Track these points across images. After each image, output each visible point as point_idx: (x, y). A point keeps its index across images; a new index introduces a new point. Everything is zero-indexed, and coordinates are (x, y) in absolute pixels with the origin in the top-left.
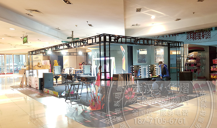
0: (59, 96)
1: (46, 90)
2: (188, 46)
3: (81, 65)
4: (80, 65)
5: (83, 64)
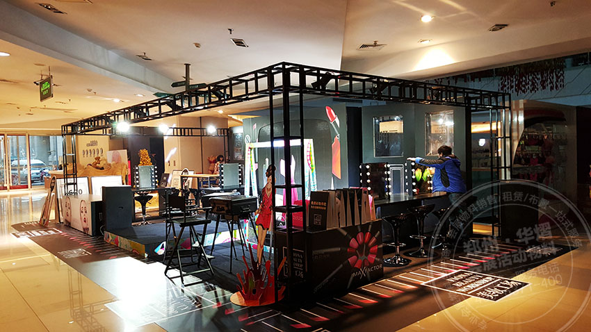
0: (146, 255)
1: (110, 238)
2: (522, 106)
3: (215, 162)
4: (210, 162)
5: (219, 160)
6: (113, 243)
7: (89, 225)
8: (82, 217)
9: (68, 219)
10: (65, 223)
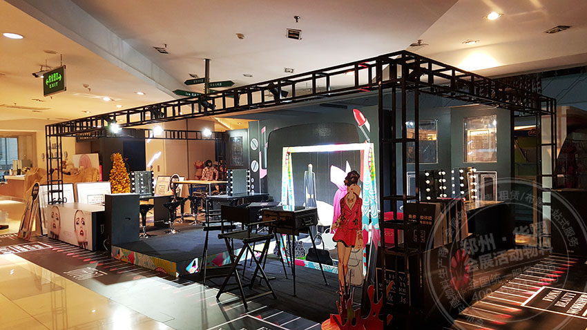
6: (126, 260)
7: (89, 237)
8: (77, 230)
9: (55, 231)
10: (50, 236)
